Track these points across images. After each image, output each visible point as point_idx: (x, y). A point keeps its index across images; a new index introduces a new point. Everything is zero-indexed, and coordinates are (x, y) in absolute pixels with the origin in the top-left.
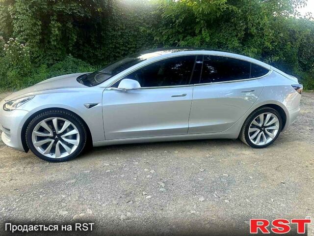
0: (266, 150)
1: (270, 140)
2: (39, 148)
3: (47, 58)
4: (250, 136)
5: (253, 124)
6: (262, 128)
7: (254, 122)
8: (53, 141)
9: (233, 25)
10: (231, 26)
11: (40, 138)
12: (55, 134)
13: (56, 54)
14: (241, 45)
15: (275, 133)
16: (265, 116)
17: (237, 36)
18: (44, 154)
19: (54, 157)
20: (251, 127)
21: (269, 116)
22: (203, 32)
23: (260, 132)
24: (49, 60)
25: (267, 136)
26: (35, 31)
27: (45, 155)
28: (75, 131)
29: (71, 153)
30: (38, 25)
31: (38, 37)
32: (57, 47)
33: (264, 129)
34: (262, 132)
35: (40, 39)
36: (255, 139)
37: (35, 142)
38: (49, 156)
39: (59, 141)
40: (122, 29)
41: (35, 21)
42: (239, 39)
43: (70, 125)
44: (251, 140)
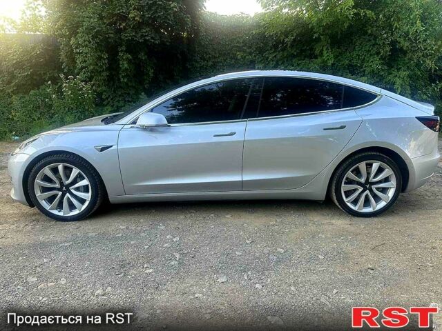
0: (376, 220)
1: (382, 204)
2: (43, 201)
3: (117, 99)
4: (347, 197)
5: (347, 178)
6: (367, 185)
7: (350, 174)
8: (60, 193)
9: (372, 39)
10: (370, 40)
11: (44, 190)
12: (62, 184)
13: (129, 94)
14: (386, 68)
15: (391, 193)
16: (369, 166)
17: (378, 53)
18: (50, 209)
19: (61, 214)
20: (346, 183)
21: (376, 165)
22: (325, 52)
23: (363, 192)
24: (118, 101)
25: (377, 199)
26: (101, 67)
27: (52, 211)
28: (85, 182)
29: (82, 210)
30: (104, 59)
31: (104, 74)
32: (130, 84)
33: (370, 186)
34: (367, 192)
35: (107, 76)
36: (355, 202)
37: (38, 194)
38: (55, 212)
39: (68, 194)
40: (215, 58)
41: (99, 54)
42: (382, 58)
43: (79, 173)
44: (349, 204)
